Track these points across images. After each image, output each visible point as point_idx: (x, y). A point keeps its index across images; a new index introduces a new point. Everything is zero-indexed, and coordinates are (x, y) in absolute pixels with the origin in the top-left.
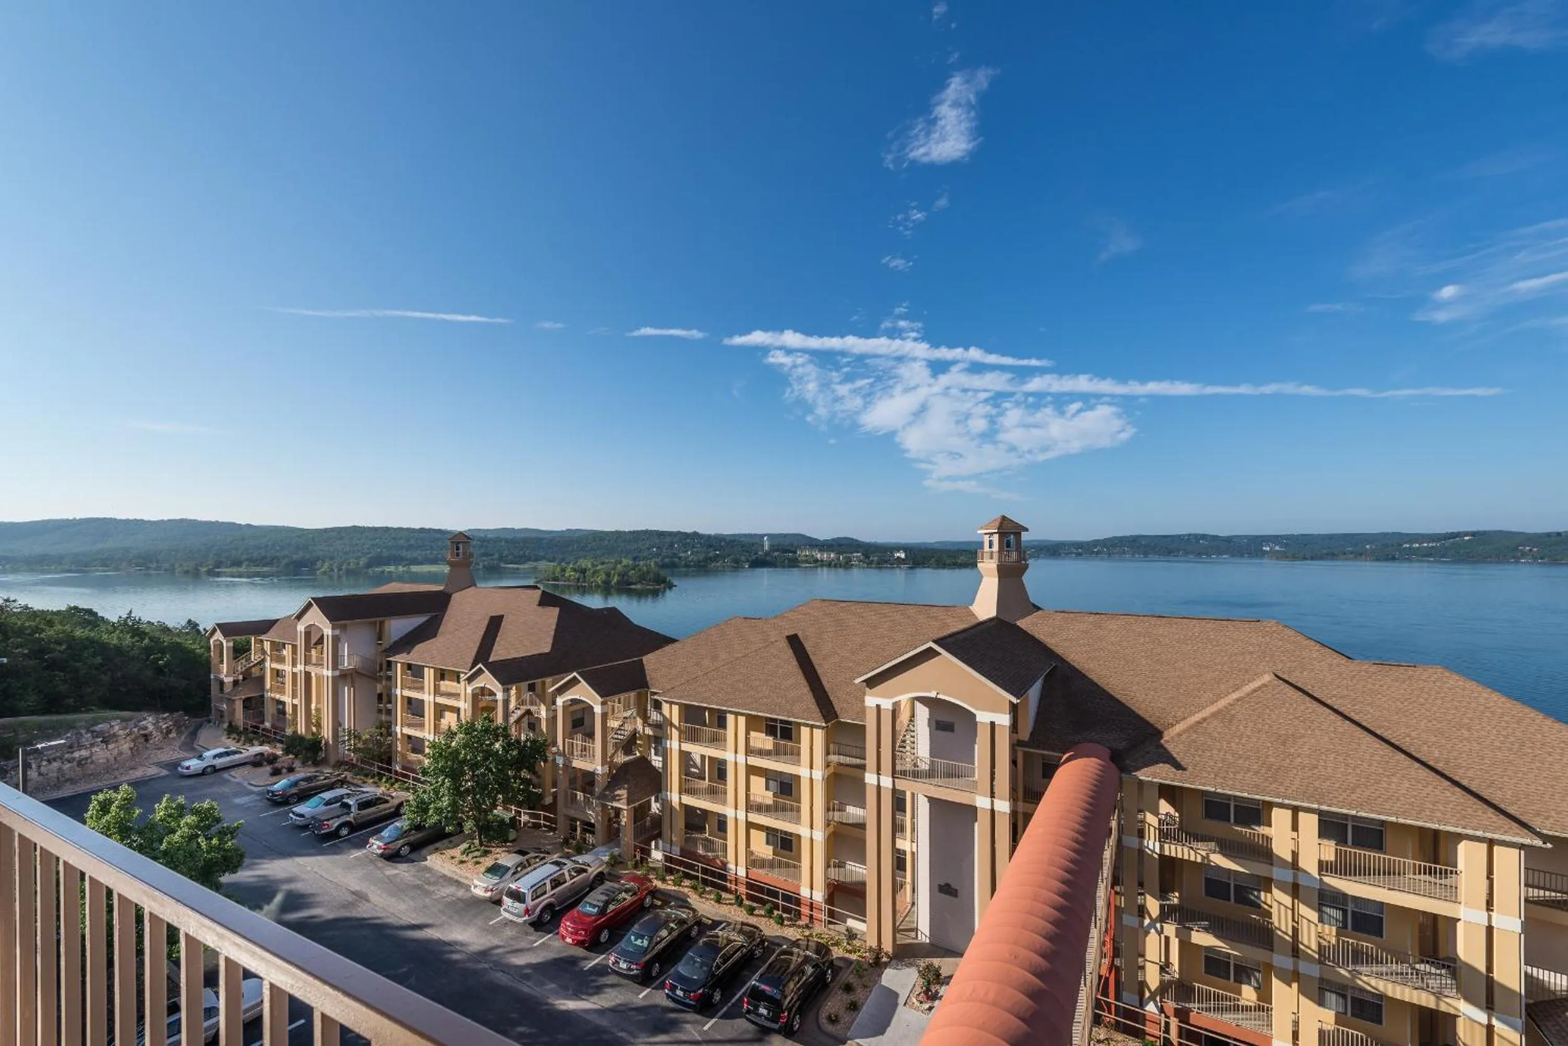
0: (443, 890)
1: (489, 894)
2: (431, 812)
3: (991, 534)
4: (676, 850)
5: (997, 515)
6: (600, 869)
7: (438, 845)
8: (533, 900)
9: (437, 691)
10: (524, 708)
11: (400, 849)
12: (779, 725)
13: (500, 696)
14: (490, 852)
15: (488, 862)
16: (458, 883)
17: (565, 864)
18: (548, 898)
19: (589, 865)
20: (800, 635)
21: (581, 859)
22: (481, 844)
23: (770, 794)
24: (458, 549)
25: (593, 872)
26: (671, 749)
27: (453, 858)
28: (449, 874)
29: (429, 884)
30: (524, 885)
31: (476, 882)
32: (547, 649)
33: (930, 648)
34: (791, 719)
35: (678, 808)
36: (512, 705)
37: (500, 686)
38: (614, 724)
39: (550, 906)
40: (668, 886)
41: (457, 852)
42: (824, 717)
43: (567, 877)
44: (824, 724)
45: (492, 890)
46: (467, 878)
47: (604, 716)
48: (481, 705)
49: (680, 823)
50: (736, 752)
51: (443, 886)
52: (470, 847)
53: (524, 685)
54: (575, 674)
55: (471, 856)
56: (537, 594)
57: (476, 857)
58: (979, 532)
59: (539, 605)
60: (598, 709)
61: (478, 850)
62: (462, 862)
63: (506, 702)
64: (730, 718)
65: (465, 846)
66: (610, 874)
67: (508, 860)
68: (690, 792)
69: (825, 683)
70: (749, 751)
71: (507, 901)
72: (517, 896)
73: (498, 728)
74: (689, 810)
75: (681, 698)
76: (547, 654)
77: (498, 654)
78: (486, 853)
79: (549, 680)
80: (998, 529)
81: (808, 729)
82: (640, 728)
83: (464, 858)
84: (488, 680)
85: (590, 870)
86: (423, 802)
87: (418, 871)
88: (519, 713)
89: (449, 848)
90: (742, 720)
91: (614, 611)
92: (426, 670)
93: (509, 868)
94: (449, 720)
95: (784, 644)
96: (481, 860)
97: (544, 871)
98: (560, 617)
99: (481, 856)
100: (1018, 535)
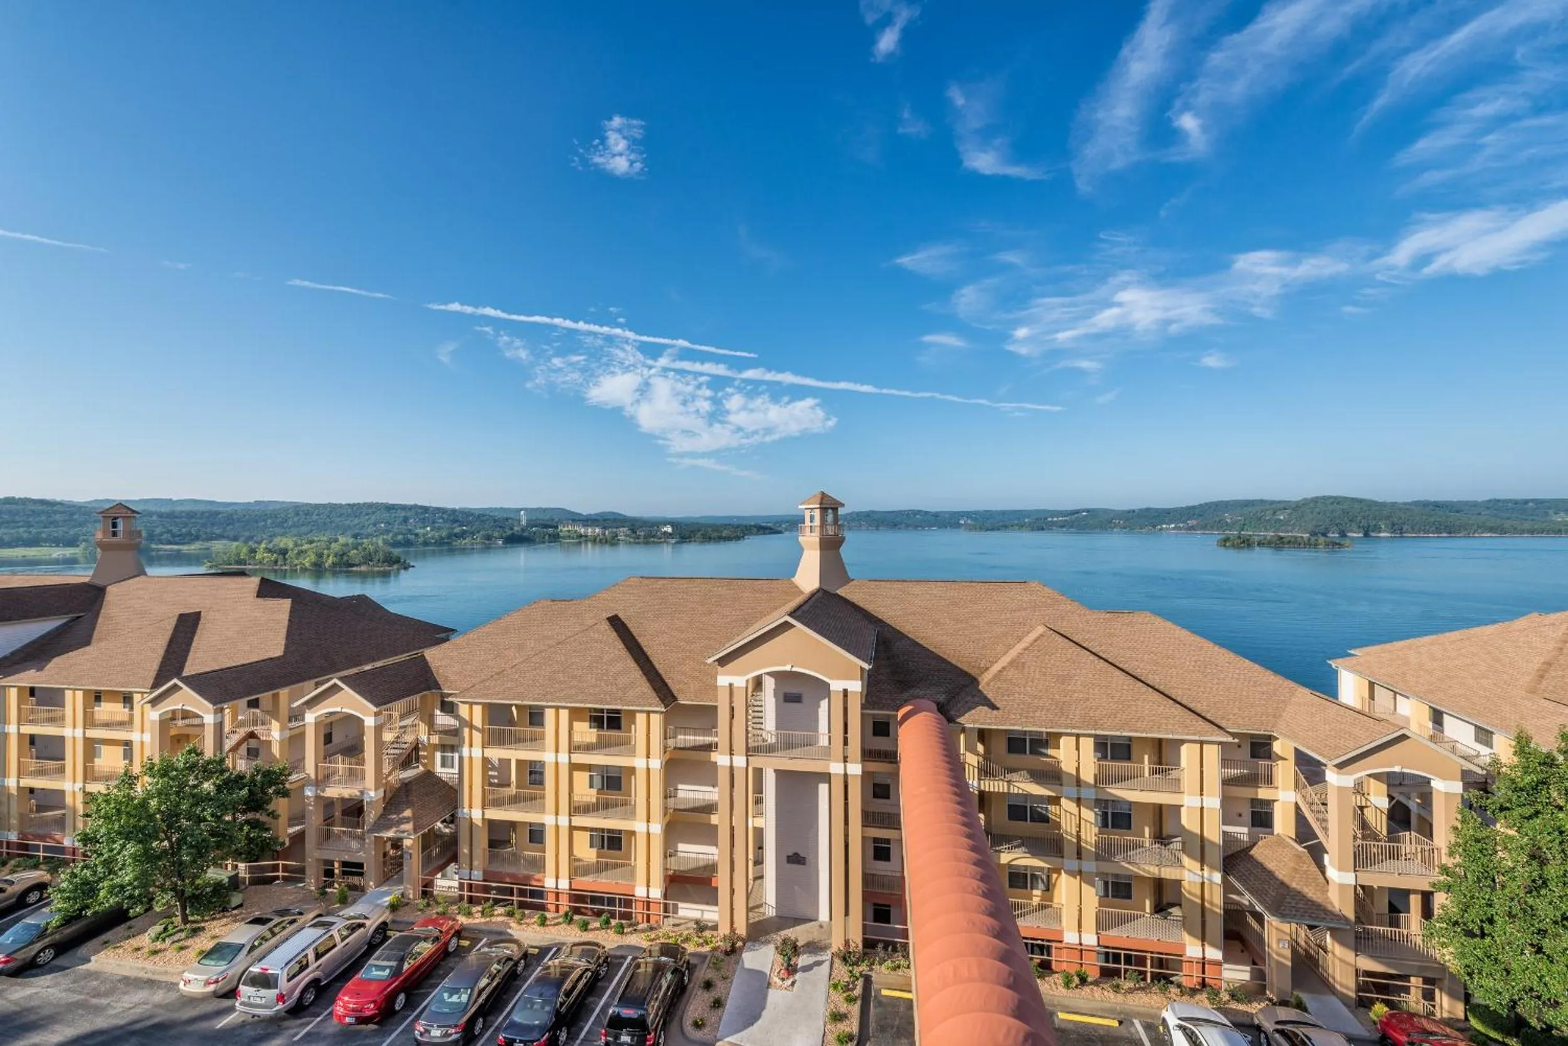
0: (126, 998)
1: (212, 988)
2: (102, 894)
3: (812, 509)
4: (478, 874)
5: (817, 491)
6: (381, 920)
7: (104, 937)
8: (289, 981)
9: (89, 722)
10: (242, 732)
11: (37, 955)
12: (605, 715)
13: (209, 719)
14: (203, 929)
15: (204, 942)
16: (151, 984)
17: (333, 923)
18: (313, 971)
19: (366, 918)
20: (621, 616)
21: (351, 911)
22: (185, 921)
23: (594, 791)
24: (114, 525)
25: (371, 925)
26: (471, 758)
27: (138, 949)
28: (133, 974)
29: (98, 995)
30: (276, 963)
31: (187, 976)
32: (277, 651)
33: (786, 623)
34: (619, 707)
35: (480, 824)
36: (227, 728)
37: (210, 706)
38: (388, 737)
39: (315, 982)
40: (476, 919)
41: (145, 940)
42: (663, 701)
43: (337, 938)
44: (663, 710)
45: (217, 982)
46: (166, 973)
47: (379, 729)
48: (173, 732)
49: (482, 841)
50: (557, 751)
51: (125, 993)
52: (165, 929)
53: (243, 702)
54: (335, 681)
55: (168, 941)
56: (254, 582)
57: (178, 941)
58: (800, 507)
59: (257, 596)
60: (369, 722)
61: (182, 931)
62: (155, 952)
63: (219, 726)
64: (549, 714)
65: (158, 928)
66: (394, 922)
67: (239, 933)
68: (497, 803)
69: (657, 666)
70: (573, 748)
71: (245, 990)
72: (265, 981)
73: (209, 762)
74: (492, 825)
75: (486, 696)
76: (278, 658)
77: (198, 662)
78: (195, 932)
79: (284, 693)
80: (821, 504)
81: (644, 715)
82: (424, 738)
83: (159, 945)
84: (186, 699)
85: (368, 923)
86: (85, 882)
87: (74, 982)
88: (235, 738)
89: (129, 937)
90: (564, 714)
91: (363, 600)
92: (67, 692)
93: (243, 945)
94: (110, 760)
95: (606, 626)
96: (189, 942)
97: (305, 938)
98: (293, 611)
99: (187, 938)
100: (835, 510)
